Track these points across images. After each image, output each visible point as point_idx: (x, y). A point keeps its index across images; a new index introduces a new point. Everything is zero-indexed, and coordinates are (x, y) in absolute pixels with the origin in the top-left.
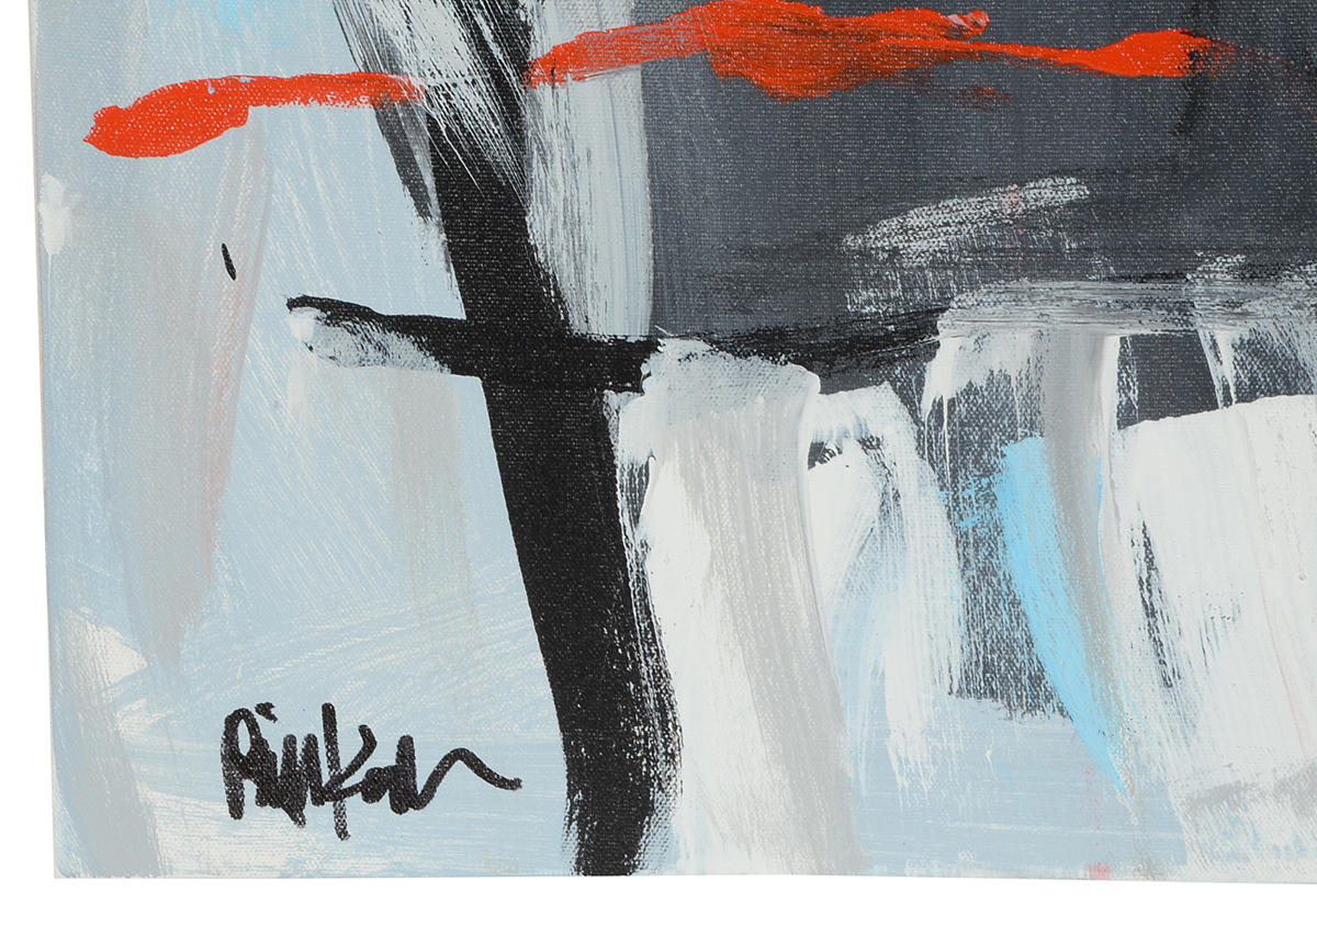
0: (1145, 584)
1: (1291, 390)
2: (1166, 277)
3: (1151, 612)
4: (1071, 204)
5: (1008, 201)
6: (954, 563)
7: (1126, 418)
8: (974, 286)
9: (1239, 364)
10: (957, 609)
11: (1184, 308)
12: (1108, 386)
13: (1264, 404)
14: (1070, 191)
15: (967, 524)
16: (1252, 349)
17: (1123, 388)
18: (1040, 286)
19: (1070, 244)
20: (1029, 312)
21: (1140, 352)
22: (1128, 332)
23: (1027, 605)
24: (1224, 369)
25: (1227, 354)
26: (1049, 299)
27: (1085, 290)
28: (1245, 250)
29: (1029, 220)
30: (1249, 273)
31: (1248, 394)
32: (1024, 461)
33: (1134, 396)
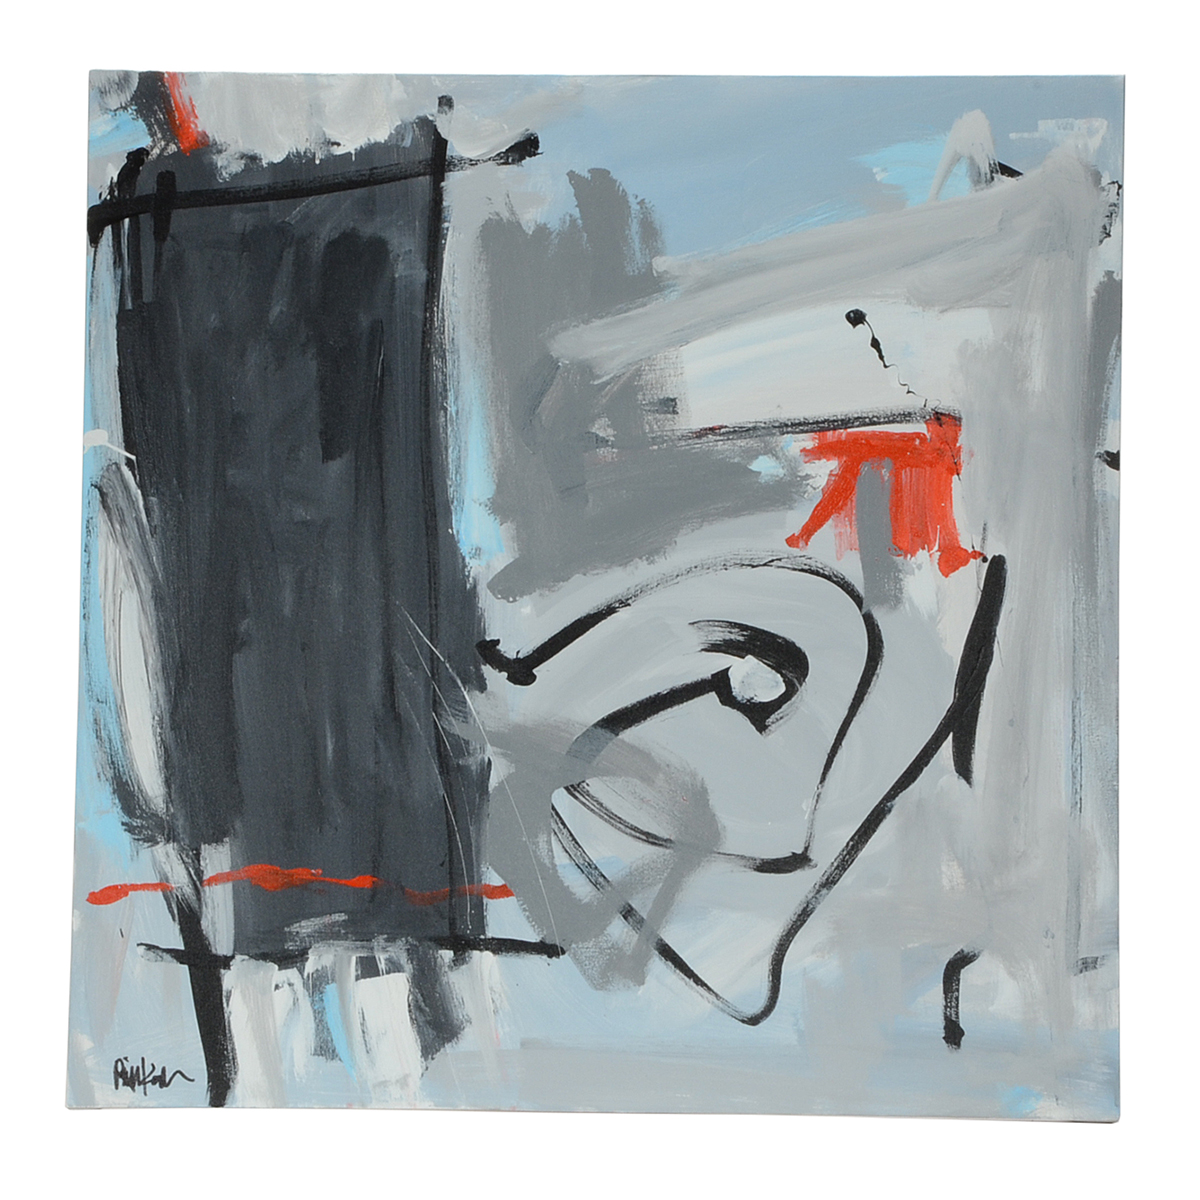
0: (362, 1024)
1: (399, 971)
2: (367, 941)
3: (363, 1032)
4: (344, 921)
5: (327, 919)
6: (313, 1018)
7: (357, 979)
8: (318, 942)
9: (386, 964)
10: (313, 1031)
11: (372, 949)
12: (353, 969)
13: (392, 975)
14: (343, 917)
15: (316, 1008)
16: (389, 961)
17: (357, 970)
18: (335, 942)
19: (343, 931)
20: (333, 949)
21: (361, 960)
22: (358, 955)
23: (331, 1030)
24: (382, 966)
25: (383, 961)
26: (338, 946)
27: (347, 943)
28: (387, 934)
29: (334, 924)
30: (387, 940)
31: (388, 973)
32: (331, 989)
33: (359, 972)
